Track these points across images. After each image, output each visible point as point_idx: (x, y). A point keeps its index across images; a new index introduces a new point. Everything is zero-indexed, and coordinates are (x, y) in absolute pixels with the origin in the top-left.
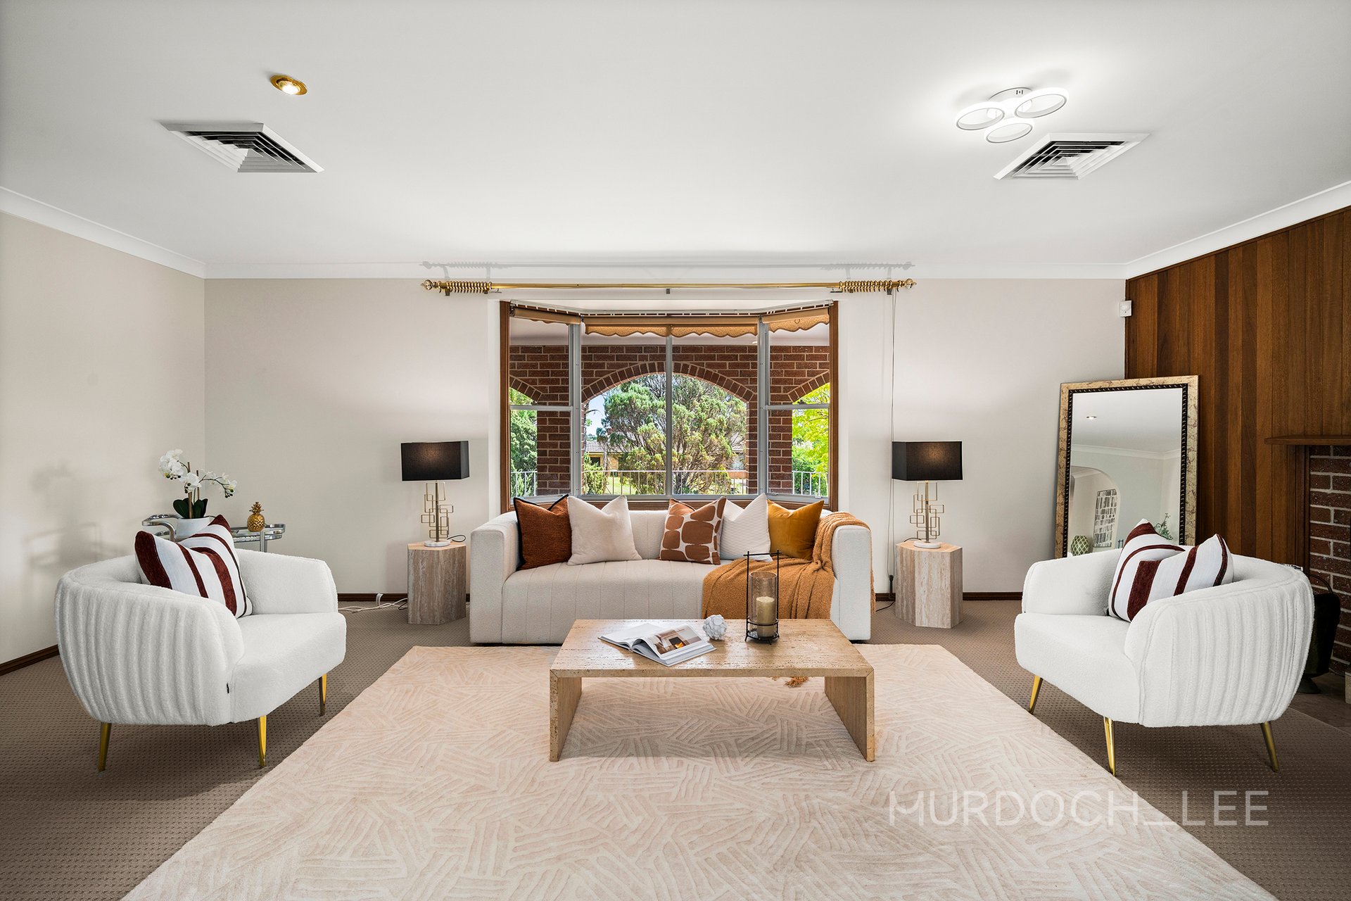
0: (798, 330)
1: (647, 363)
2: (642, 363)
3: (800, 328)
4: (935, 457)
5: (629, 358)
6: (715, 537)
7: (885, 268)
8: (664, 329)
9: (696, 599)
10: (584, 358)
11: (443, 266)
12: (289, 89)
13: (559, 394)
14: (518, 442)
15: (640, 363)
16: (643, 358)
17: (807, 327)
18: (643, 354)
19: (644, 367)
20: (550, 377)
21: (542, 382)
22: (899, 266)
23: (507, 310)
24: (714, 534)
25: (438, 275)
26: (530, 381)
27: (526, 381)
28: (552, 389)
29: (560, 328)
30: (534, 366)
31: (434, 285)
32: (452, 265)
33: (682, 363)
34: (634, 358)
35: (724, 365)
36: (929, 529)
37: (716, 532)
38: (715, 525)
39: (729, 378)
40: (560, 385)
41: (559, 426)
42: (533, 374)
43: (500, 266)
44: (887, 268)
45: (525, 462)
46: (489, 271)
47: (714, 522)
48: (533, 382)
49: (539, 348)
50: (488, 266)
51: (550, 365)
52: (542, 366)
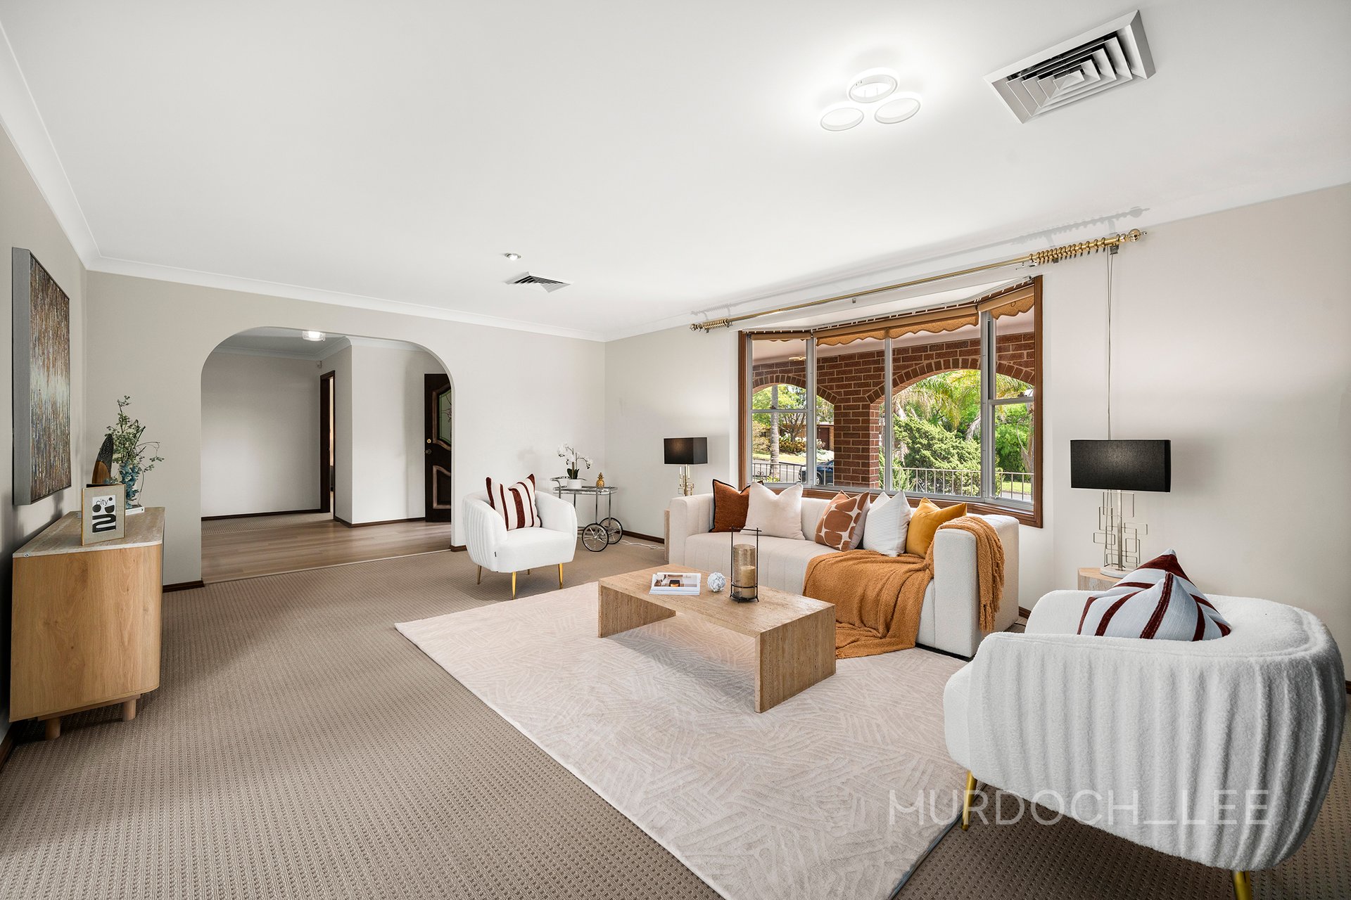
0: (1018, 313)
1: (933, 361)
2: (928, 362)
3: (1019, 311)
4: (1118, 460)
5: (914, 358)
6: (853, 528)
7: (1102, 223)
8: (883, 332)
9: (801, 574)
10: (819, 368)
11: (703, 312)
12: (513, 258)
13: (851, 397)
14: (910, 441)
15: (925, 362)
16: (929, 357)
17: (1026, 309)
18: (929, 352)
19: (929, 366)
20: (844, 383)
21: (838, 387)
22: (1124, 215)
23: (744, 338)
24: (852, 524)
25: (700, 319)
26: (829, 387)
27: (826, 387)
28: (846, 393)
29: (797, 345)
30: (832, 374)
31: (695, 327)
32: (708, 310)
33: (970, 358)
34: (920, 358)
35: (1021, 356)
36: (1124, 553)
37: (855, 522)
38: (854, 516)
39: (1027, 369)
40: (853, 389)
41: (851, 425)
42: (831, 380)
43: (735, 305)
44: (1107, 222)
45: (917, 459)
46: (729, 310)
47: (854, 513)
48: (831, 388)
49: (836, 358)
50: (727, 306)
51: (845, 372)
52: (838, 373)
